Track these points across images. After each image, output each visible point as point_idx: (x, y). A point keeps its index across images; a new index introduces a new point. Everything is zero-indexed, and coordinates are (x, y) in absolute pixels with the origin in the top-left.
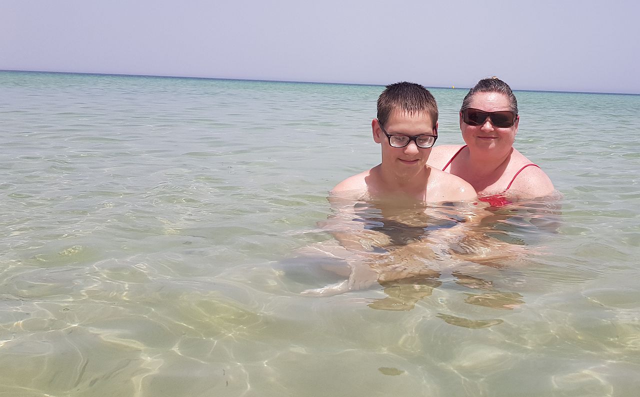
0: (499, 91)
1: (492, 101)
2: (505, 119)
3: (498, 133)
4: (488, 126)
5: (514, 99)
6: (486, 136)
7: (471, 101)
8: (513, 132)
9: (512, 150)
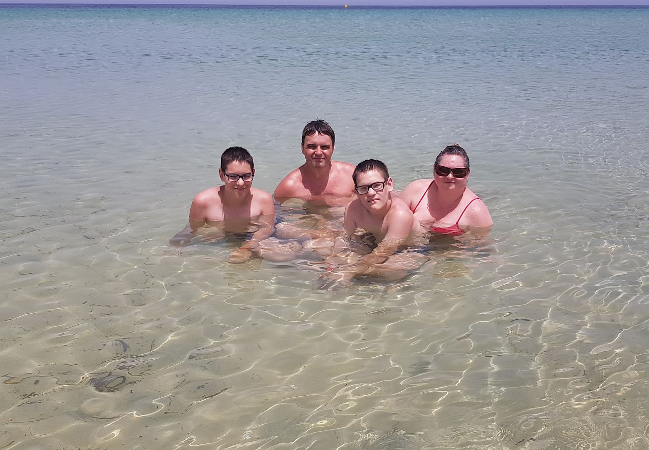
0: (458, 154)
1: (454, 161)
2: (461, 173)
3: (456, 180)
4: (450, 176)
5: (468, 158)
6: (449, 182)
7: (441, 159)
8: (466, 180)
9: (465, 188)
